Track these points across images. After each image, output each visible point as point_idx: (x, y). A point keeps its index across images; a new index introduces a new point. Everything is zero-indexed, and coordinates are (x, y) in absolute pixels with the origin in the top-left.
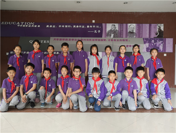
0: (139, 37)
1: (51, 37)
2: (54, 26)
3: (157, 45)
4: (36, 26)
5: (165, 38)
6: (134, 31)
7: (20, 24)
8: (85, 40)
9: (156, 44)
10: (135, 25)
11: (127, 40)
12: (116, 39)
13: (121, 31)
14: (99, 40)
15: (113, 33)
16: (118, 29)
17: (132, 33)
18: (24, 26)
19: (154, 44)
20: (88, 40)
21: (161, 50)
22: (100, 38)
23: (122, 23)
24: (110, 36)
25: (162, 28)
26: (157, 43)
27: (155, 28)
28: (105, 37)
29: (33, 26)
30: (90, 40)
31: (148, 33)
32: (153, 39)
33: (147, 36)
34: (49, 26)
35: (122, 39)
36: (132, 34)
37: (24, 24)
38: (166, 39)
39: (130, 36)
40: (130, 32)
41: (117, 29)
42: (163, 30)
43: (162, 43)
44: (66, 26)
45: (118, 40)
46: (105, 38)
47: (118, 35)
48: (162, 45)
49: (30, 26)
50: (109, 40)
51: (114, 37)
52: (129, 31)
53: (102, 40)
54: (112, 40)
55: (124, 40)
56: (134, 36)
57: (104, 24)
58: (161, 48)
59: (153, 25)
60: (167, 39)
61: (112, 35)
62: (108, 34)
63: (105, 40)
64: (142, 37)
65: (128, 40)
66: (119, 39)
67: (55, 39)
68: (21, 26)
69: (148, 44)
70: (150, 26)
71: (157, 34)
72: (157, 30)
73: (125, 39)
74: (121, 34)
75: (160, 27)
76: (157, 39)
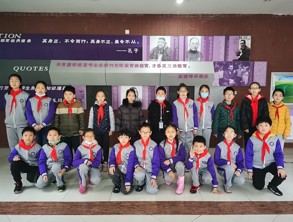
0: (207, 60)
1: (52, 61)
2: (56, 41)
4: (23, 41)
5: (253, 61)
6: (199, 50)
8: (113, 65)
9: (236, 72)
10: (199, 37)
12: (167, 63)
13: (175, 49)
14: (137, 66)
15: (161, 53)
16: (169, 46)
18: (3, 41)
20: (116, 65)
21: (246, 83)
22: (139, 62)
23: (178, 35)
25: (248, 44)
26: (238, 70)
27: (236, 42)
28: (148, 60)
29: (18, 40)
30: (121, 65)
31: (223, 53)
33: (222, 59)
34: (47, 41)
35: (177, 63)
36: (195, 55)
37: (3, 37)
38: (255, 62)
40: (191, 51)
44: (78, 41)
46: (147, 63)
47: (170, 56)
49: (13, 41)
50: (154, 66)
51: (163, 59)
52: (189, 50)
53: (142, 66)
54: (159, 66)
55: (180, 66)
56: (198, 57)
57: (144, 38)
58: (245, 79)
59: (231, 38)
60: (257, 64)
61: (160, 56)
63: (147, 66)
64: (212, 60)
65: (187, 66)
66: (172, 63)
67: (58, 64)
69: (223, 71)
70: (227, 40)
71: (238, 55)
73: (182, 63)
74: (175, 55)
75: (245, 41)
76: (239, 64)
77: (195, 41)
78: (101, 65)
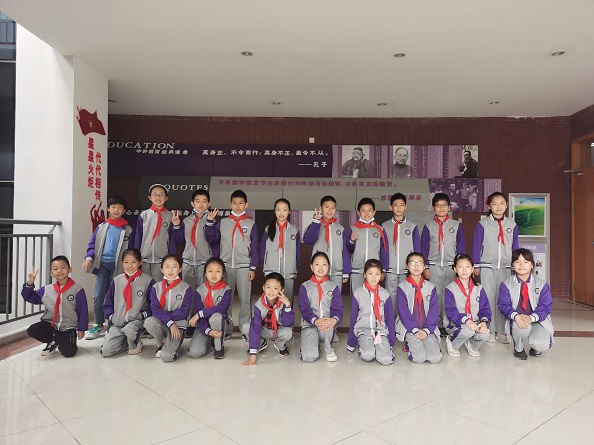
0: (420, 176)
1: (213, 178)
2: (220, 153)
3: (464, 196)
4: (178, 152)
5: (483, 178)
6: (408, 163)
7: (143, 147)
8: (292, 182)
9: (460, 193)
10: (408, 147)
11: (389, 184)
13: (375, 162)
14: (324, 184)
15: (357, 168)
17: (402, 166)
18: (151, 152)
19: (455, 192)
20: (298, 183)
21: (474, 207)
22: (327, 180)
23: (380, 144)
24: (351, 174)
25: (475, 155)
26: (463, 190)
27: (458, 154)
28: (339, 176)
29: (171, 152)
30: (304, 183)
31: (440, 167)
32: (452, 181)
33: (439, 174)
34: (209, 152)
35: (378, 180)
36: (403, 170)
37: (150, 147)
38: (485, 180)
39: (397, 175)
40: (397, 165)
42: (476, 159)
43: (475, 189)
44: (248, 152)
45: (369, 184)
46: (338, 180)
47: (370, 171)
48: (475, 194)
49: (164, 152)
50: (348, 184)
51: (359, 176)
52: (394, 163)
53: (331, 184)
54: (355, 184)
55: (382, 184)
56: (407, 173)
57: (335, 148)
58: (473, 201)
59: (452, 148)
60: (487, 182)
61: (356, 172)
62: (346, 170)
63: (338, 184)
64: (426, 177)
65: (393, 185)
66: (375, 180)
67: (221, 182)
68: (145, 151)
70: (445, 151)
71: (462, 170)
72: (464, 160)
73: (386, 180)
74: (376, 170)
75: (469, 152)
76: (463, 182)
77: (403, 152)
78: (277, 183)
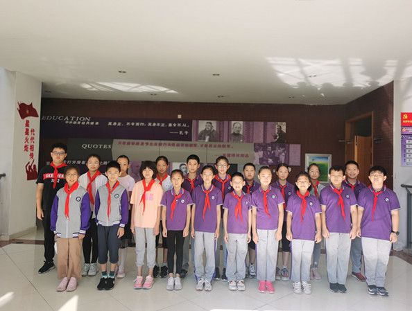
0: (248, 141)
1: (115, 140)
2: (119, 124)
4: (92, 123)
5: (289, 143)
7: (70, 120)
8: (166, 144)
9: (274, 153)
10: (241, 122)
11: (228, 146)
12: (213, 143)
13: (220, 132)
14: (187, 145)
15: (208, 135)
17: (236, 135)
18: (75, 123)
19: (271, 153)
20: (169, 145)
21: (283, 162)
22: (188, 143)
23: (223, 120)
24: (204, 139)
26: (276, 151)
27: (273, 128)
28: (196, 140)
29: (88, 123)
30: (173, 145)
31: (262, 136)
33: (261, 140)
34: (112, 124)
35: (221, 144)
36: (237, 137)
37: (75, 120)
38: (290, 145)
39: (234, 140)
40: (234, 133)
41: (215, 128)
43: (284, 151)
44: (137, 124)
45: (215, 146)
46: (196, 143)
47: (216, 138)
49: (83, 123)
50: (202, 146)
51: (210, 140)
52: (232, 132)
53: (191, 145)
54: (206, 146)
55: (224, 146)
56: (240, 139)
57: (194, 122)
58: (282, 159)
59: (269, 123)
60: (292, 146)
61: (207, 138)
63: (195, 145)
64: (252, 142)
65: (231, 147)
66: (217, 143)
67: (120, 143)
68: (71, 122)
69: (262, 152)
70: (265, 125)
71: (275, 138)
72: (277, 131)
73: (226, 144)
74: (220, 137)
75: (280, 127)
76: (276, 146)
77: (238, 126)
78: (156, 144)
